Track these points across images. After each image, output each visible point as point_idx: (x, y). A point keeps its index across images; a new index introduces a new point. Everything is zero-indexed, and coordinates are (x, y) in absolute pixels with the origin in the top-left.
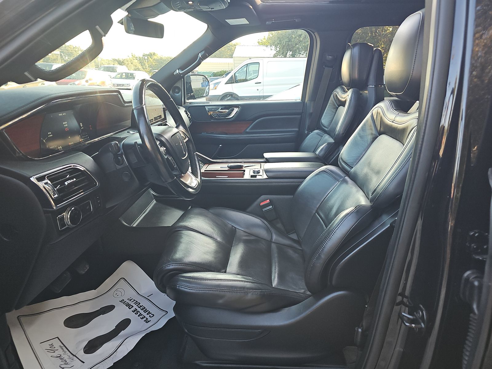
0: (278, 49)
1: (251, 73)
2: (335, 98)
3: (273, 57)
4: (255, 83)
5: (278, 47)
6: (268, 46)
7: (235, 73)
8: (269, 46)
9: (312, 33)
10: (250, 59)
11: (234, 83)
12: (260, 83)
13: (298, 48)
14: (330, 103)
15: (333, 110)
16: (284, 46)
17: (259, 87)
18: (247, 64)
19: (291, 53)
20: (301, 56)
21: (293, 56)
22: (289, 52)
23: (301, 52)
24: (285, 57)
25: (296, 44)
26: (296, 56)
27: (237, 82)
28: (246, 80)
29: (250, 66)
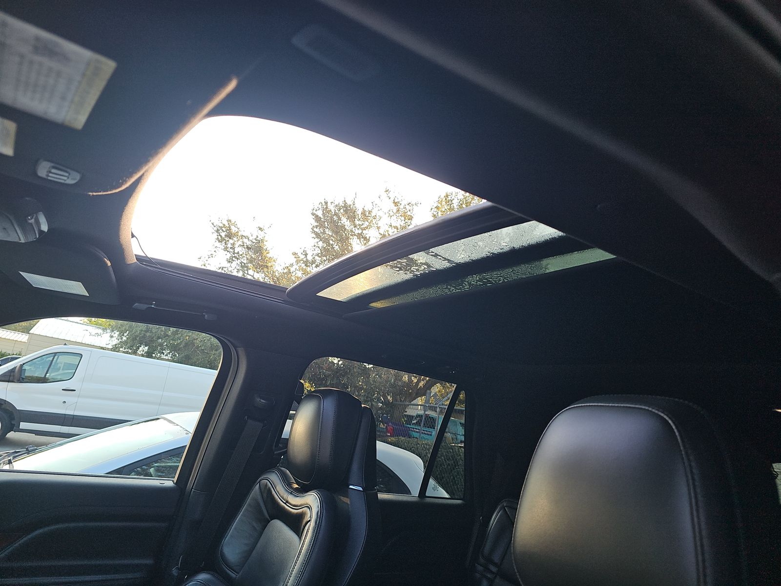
0: (124, 338)
1: (60, 367)
2: (265, 495)
3: (111, 350)
4: (63, 390)
5: (125, 334)
6: (106, 329)
7: (24, 364)
8: (109, 331)
9: (229, 344)
10: (65, 344)
11: (15, 382)
12: (75, 390)
13: (161, 345)
14: (249, 505)
15: (255, 524)
16: (137, 336)
17: (69, 398)
18: (56, 353)
19: (147, 348)
20: (163, 357)
21: (149, 355)
22: (142, 347)
23: (164, 351)
24: (135, 353)
25: (159, 338)
26: (154, 355)
27: (21, 380)
28: (44, 380)
29: (60, 357)
